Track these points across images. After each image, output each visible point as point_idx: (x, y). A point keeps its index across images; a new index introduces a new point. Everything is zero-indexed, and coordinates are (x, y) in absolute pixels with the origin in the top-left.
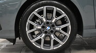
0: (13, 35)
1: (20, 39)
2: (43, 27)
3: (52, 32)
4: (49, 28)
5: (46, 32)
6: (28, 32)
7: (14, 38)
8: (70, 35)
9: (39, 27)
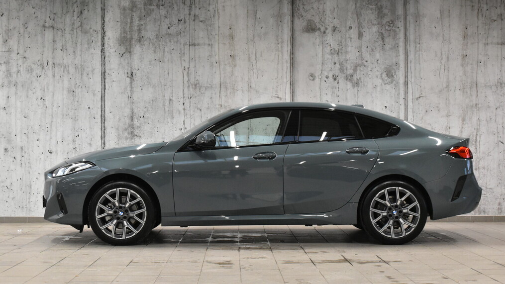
0: (80, 220)
1: (89, 227)
2: (115, 212)
3: (125, 218)
4: (122, 214)
5: (118, 218)
6: (98, 217)
7: (82, 224)
8: (146, 222)
9: (111, 212)
